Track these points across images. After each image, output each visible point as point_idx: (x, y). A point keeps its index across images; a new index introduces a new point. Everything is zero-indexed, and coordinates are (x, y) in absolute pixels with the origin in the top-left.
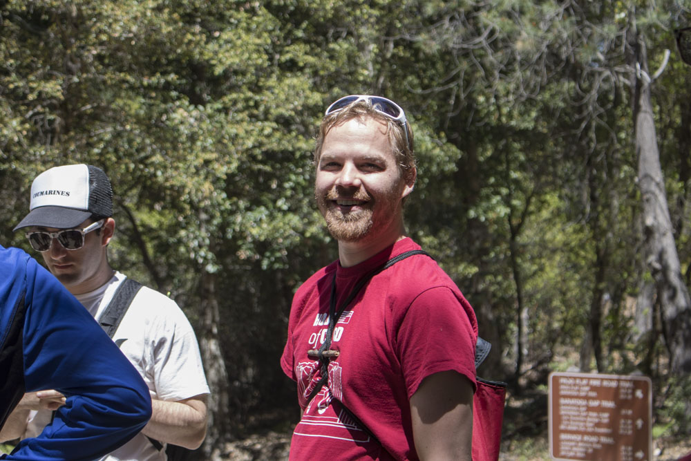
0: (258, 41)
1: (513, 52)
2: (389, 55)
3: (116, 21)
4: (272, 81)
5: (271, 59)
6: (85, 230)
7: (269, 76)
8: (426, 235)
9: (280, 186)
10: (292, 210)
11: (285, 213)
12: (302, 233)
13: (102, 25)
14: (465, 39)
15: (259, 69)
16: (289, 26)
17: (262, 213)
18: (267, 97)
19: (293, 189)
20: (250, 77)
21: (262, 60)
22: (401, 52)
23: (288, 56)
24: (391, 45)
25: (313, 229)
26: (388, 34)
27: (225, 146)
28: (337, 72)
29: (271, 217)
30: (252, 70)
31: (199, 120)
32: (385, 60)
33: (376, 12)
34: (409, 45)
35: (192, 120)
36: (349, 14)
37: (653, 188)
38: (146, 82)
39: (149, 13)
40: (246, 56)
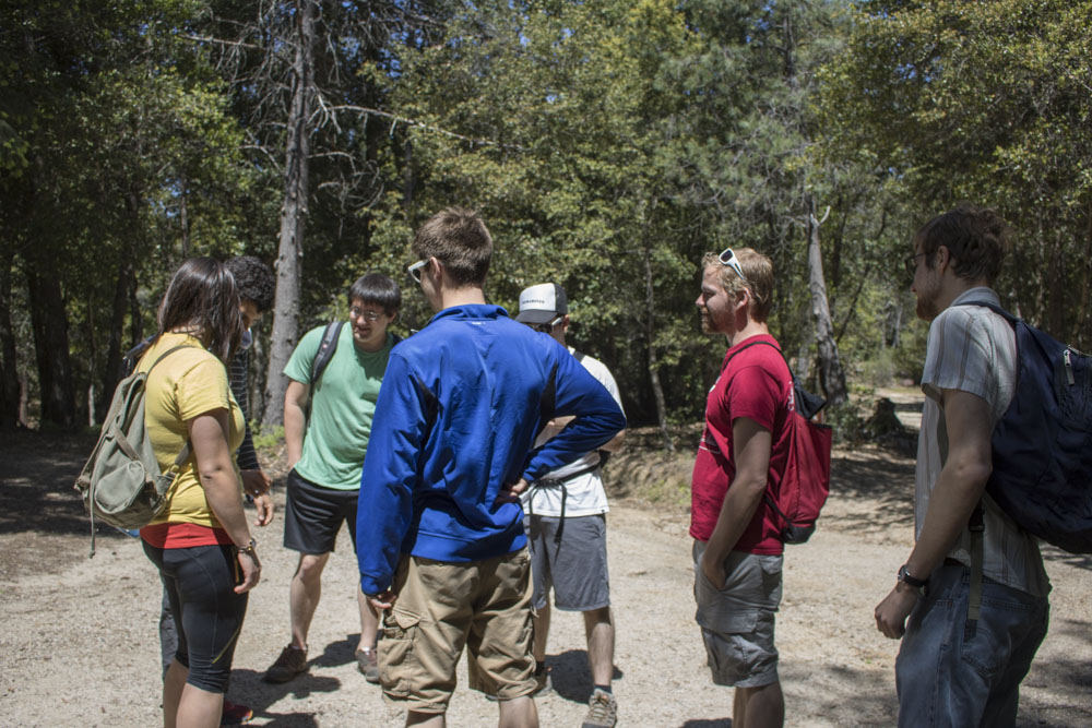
0: (573, 198)
1: (734, 206)
2: (654, 207)
3: (495, 186)
4: (582, 223)
5: (581, 209)
6: (553, 323)
7: (580, 220)
8: (677, 318)
9: (585, 288)
10: (594, 303)
11: (589, 305)
12: (600, 318)
13: (487, 190)
14: (704, 198)
15: (574, 215)
16: (592, 189)
17: (575, 304)
18: (579, 232)
19: (593, 289)
20: (568, 220)
21: (576, 210)
22: (663, 205)
23: (592, 208)
24: (656, 201)
25: (607, 315)
26: (655, 194)
27: (561, 263)
28: (623, 218)
29: (580, 307)
30: (570, 216)
31: (536, 247)
32: (652, 210)
33: (646, 180)
34: (668, 202)
35: (532, 247)
36: (630, 182)
37: (819, 291)
38: (513, 224)
39: (516, 183)
40: (566, 207)
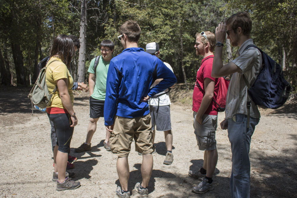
0: (161, 20)
1: (205, 22)
2: (183, 22)
3: (139, 17)
4: (163, 27)
5: (163, 23)
6: (155, 53)
7: (163, 26)
8: (189, 53)
9: (164, 45)
10: (166, 49)
11: (165, 50)
12: (168, 53)
13: (137, 18)
14: (197, 19)
15: (161, 25)
16: (166, 17)
17: (161, 50)
18: (162, 30)
19: (166, 45)
20: (159, 26)
21: (162, 23)
22: (185, 22)
23: (166, 22)
24: (184, 21)
25: (170, 52)
26: (183, 18)
27: (157, 38)
28: (174, 25)
29: (163, 50)
30: (160, 25)
31: (151, 34)
32: (182, 23)
33: (181, 15)
34: (187, 21)
35: (149, 34)
36: (176, 15)
37: (229, 45)
38: (144, 27)
39: (145, 16)
40: (159, 22)
